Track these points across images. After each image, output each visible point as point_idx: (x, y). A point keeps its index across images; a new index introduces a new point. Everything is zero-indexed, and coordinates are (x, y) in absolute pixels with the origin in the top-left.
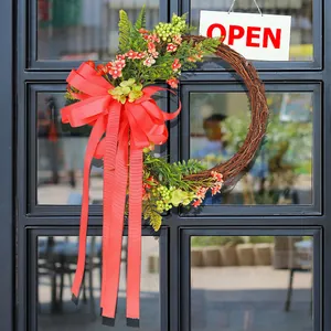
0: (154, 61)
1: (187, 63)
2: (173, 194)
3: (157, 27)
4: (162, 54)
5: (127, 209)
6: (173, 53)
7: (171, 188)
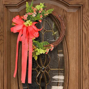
0: (35, 15)
1: (44, 16)
2: (40, 51)
3: (36, 6)
4: (37, 13)
5: (28, 55)
6: (40, 13)
7: (40, 49)
